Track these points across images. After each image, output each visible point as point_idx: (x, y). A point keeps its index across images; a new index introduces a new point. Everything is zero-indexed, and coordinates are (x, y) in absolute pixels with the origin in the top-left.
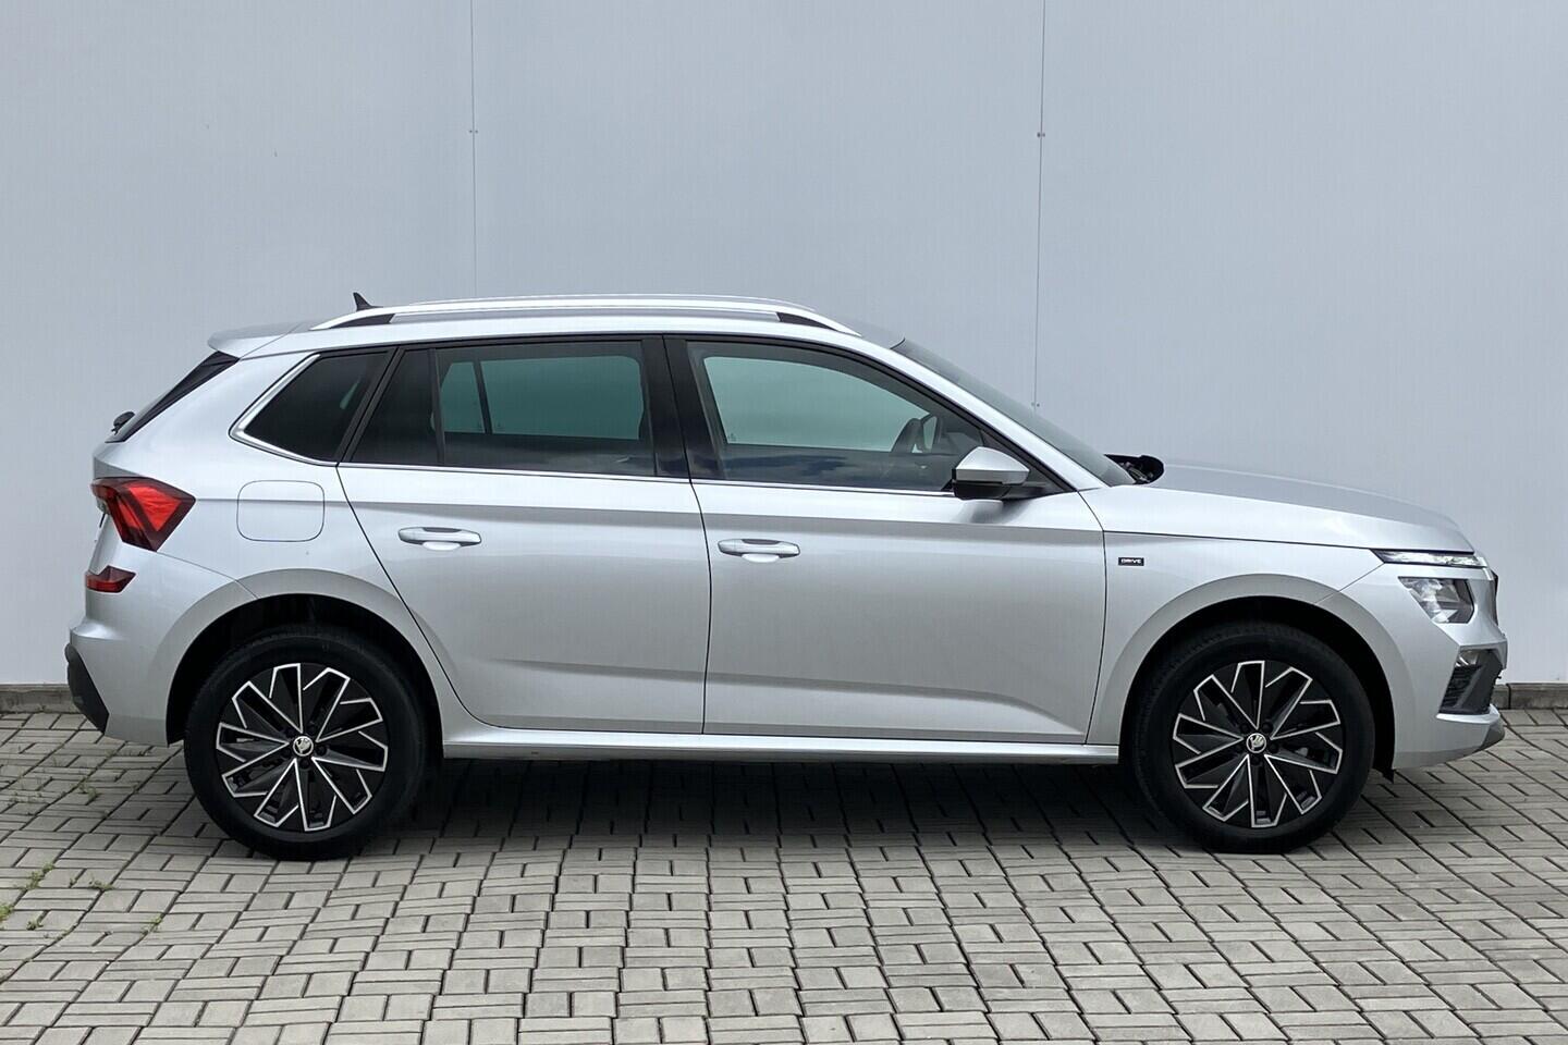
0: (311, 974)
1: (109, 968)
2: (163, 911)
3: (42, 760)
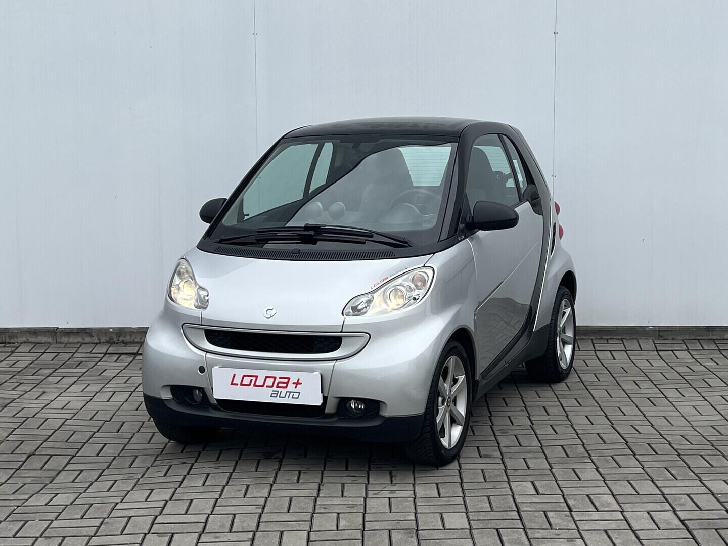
2: (61, 469)
3: (20, 372)
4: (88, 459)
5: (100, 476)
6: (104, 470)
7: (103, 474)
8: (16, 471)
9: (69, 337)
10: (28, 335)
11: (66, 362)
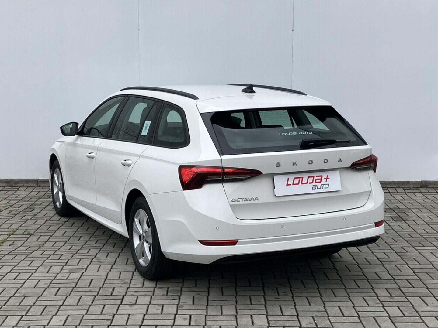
0: (81, 259)
1: (28, 257)
2: (46, 241)
3: (21, 200)
4: (58, 237)
5: (65, 244)
6: (66, 242)
7: (67, 243)
8: (24, 242)
9: (44, 184)
10: (24, 182)
11: (44, 195)
